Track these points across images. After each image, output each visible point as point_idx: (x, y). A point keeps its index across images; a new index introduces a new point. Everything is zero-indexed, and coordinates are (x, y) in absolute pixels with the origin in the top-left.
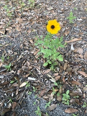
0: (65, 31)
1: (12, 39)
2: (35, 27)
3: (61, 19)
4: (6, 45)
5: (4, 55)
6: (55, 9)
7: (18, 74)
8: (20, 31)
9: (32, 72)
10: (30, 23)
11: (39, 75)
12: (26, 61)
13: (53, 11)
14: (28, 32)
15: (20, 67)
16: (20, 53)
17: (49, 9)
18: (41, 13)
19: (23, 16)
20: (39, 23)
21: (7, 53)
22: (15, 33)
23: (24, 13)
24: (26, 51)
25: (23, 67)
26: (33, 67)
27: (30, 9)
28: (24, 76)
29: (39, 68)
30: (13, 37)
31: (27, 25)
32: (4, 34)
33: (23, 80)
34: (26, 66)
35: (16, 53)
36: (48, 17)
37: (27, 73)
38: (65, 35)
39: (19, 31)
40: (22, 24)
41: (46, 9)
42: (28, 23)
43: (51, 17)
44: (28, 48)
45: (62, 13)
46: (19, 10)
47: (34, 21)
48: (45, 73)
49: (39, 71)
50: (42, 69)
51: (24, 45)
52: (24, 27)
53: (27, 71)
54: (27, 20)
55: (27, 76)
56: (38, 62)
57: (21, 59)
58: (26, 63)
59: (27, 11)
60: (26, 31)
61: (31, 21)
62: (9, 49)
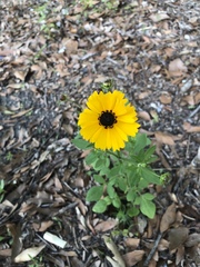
0: (188, 91)
1: (39, 96)
2: (106, 68)
3: (185, 51)
4: (21, 114)
5: (7, 143)
6: (171, 19)
7: (21, 214)
8: (64, 77)
9: (60, 216)
10: (93, 57)
11: (79, 233)
12: (52, 177)
13: (166, 25)
14: (83, 81)
15: (31, 192)
16: (48, 143)
17: (154, 18)
18: (131, 29)
19: (82, 35)
20: (119, 57)
21: (16, 137)
22: (50, 81)
23: (88, 26)
24: (65, 141)
25: (39, 195)
26: (68, 201)
27: (105, 17)
28: (36, 226)
29: (85, 209)
30: (42, 93)
31: (87, 59)
32: (23, 79)
33: (29, 236)
34: (49, 192)
35: (36, 143)
36: (147, 41)
37: (45, 218)
38: (187, 105)
39: (62, 75)
40: (75, 57)
41: (147, 16)
42: (90, 54)
43: (156, 42)
44: (71, 130)
45: (189, 32)
46: (74, 18)
47: (107, 50)
48: (98, 228)
49: (82, 219)
50: (90, 214)
51: (65, 121)
52: (77, 66)
53: (47, 211)
54: (89, 47)
55: (44, 225)
56: (86, 183)
57: (42, 164)
58: (51, 183)
59: (94, 21)
60: (79, 77)
61: (99, 49)
62: (24, 126)
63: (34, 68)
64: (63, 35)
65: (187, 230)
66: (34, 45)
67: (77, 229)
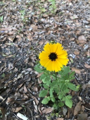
0: (87, 50)
1: (19, 49)
2: (50, 38)
3: (86, 32)
4: (10, 56)
5: (3, 69)
6: (79, 19)
7: (7, 103)
9: (25, 105)
10: (44, 33)
11: (34, 114)
12: (23, 86)
13: (77, 21)
14: (39, 43)
15: (13, 93)
16: (22, 70)
17: (72, 18)
18: (61, 22)
19: (40, 23)
20: (56, 34)
21: (7, 67)
22: (24, 42)
23: (42, 20)
24: (30, 69)
25: (16, 94)
26: (30, 98)
27: (50, 16)
28: (13, 109)
29: (37, 102)
30: (21, 48)
31: (42, 34)
32: (12, 41)
33: (10, 114)
34: (21, 93)
35: (16, 70)
36: (69, 27)
37: (18, 106)
38: (87, 56)
39: (30, 40)
40: (36, 33)
41: (69, 17)
42: (43, 32)
43: (72, 28)
44: (33, 65)
45: (87, 24)
46: (37, 16)
47: (51, 30)
48: (44, 112)
49: (36, 107)
50: (40, 105)
51: (30, 60)
52: (37, 37)
53: (19, 102)
54: (43, 28)
55: (18, 109)
56: (39, 90)
57: (19, 80)
58: (22, 89)
59: (45, 18)
60: (37, 41)
61: (47, 30)
62: (11, 62)
63: (17, 37)
64: (32, 23)
65: (86, 115)
66: (18, 27)
67: (33, 112)
